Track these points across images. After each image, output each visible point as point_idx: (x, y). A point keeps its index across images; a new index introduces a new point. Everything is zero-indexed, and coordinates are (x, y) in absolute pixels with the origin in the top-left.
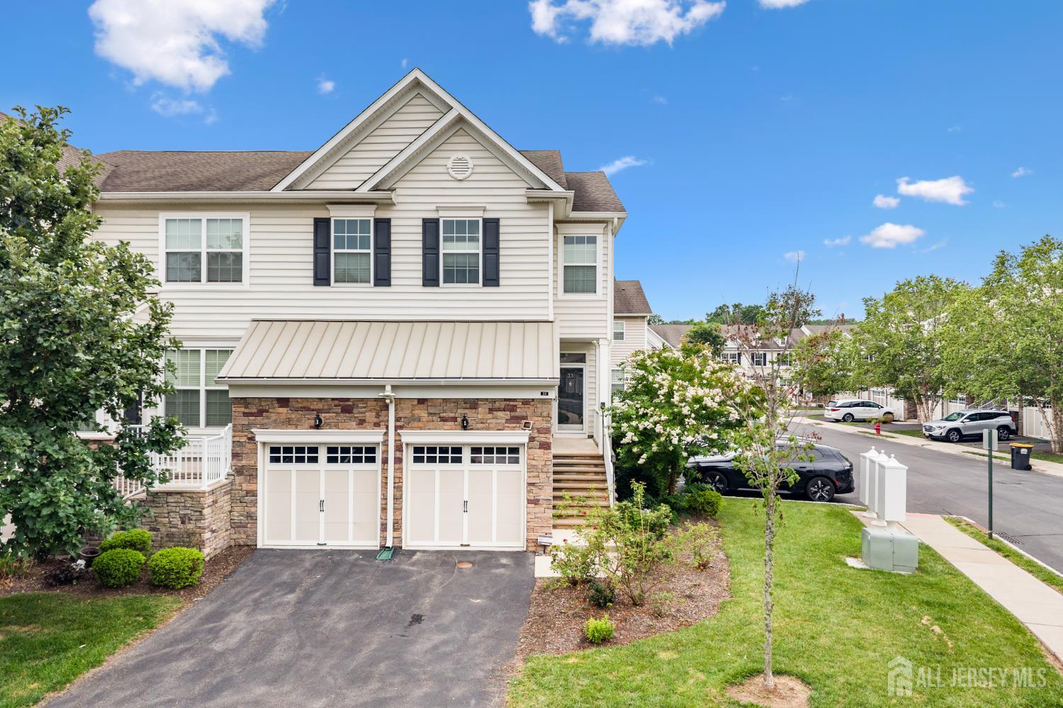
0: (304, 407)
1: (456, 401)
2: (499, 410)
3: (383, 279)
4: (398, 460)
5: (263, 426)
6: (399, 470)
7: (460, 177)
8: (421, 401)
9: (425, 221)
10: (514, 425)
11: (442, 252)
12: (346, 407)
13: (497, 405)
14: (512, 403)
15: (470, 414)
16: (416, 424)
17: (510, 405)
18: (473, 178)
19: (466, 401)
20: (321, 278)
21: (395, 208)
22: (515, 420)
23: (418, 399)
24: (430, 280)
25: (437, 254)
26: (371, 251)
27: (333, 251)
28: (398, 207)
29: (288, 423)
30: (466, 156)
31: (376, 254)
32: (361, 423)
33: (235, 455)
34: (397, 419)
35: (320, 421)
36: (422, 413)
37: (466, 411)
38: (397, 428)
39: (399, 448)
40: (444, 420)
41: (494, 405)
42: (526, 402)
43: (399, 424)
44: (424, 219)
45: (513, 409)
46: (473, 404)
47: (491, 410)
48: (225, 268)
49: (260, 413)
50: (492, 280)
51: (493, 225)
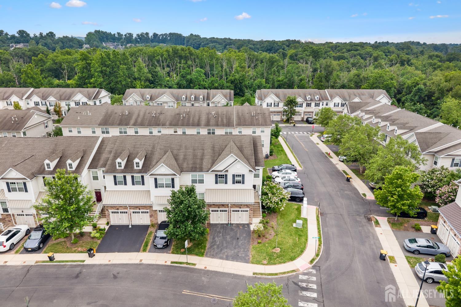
0: (217, 205)
1: (239, 205)
3: (226, 183)
4: (231, 212)
6: (231, 213)
7: (238, 168)
11: (235, 179)
12: (223, 205)
15: (241, 206)
16: (233, 208)
17: (247, 205)
20: (216, 183)
22: (248, 207)
23: (234, 204)
24: (233, 183)
26: (224, 179)
27: (218, 179)
28: (228, 173)
29: (214, 208)
30: (239, 165)
32: (225, 207)
35: (219, 207)
36: (234, 206)
39: (231, 211)
40: (237, 207)
41: (244, 205)
42: (249, 205)
43: (230, 207)
44: (233, 174)
46: (241, 205)
48: (201, 181)
49: (210, 206)
50: (243, 183)
51: (243, 176)
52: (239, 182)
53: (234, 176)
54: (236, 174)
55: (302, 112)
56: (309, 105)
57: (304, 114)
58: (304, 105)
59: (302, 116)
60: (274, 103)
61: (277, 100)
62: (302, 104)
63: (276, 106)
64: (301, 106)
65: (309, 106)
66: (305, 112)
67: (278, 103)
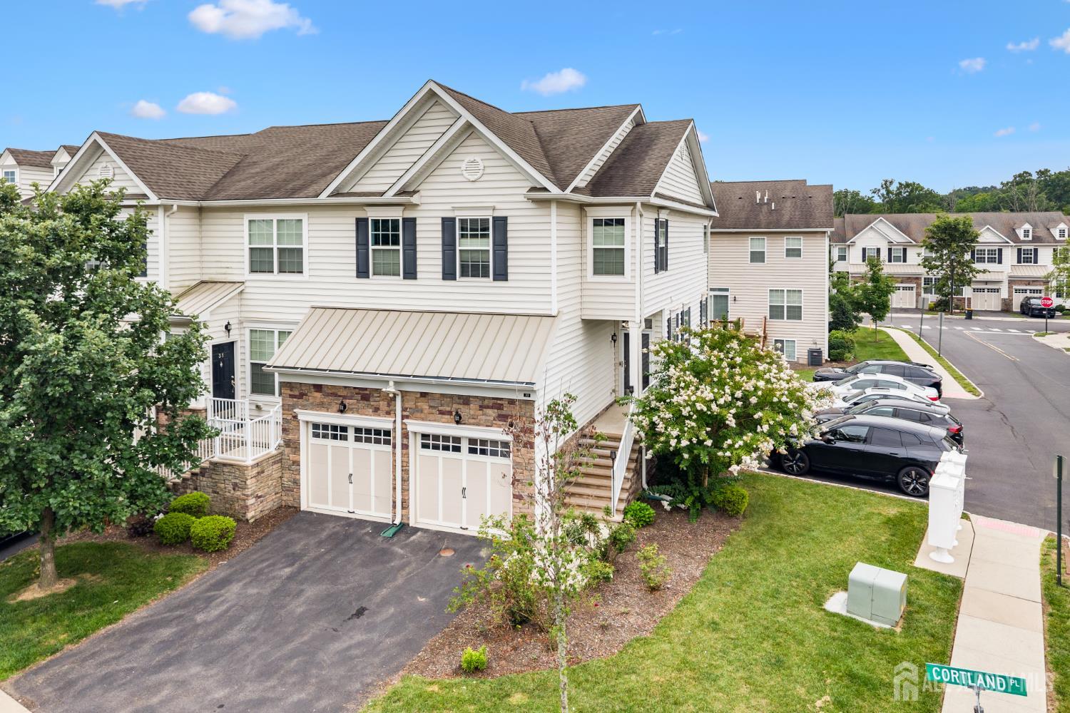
0: (333, 393)
1: (452, 396)
2: (488, 407)
3: (411, 273)
4: (405, 447)
5: (304, 407)
6: (405, 455)
7: (472, 178)
8: (424, 395)
9: (444, 220)
10: (501, 423)
11: (458, 248)
12: (366, 396)
13: (486, 402)
14: (499, 402)
15: (464, 411)
16: (418, 415)
17: (497, 404)
18: (485, 178)
19: (460, 397)
20: (361, 270)
21: (419, 208)
22: (503, 417)
23: (421, 393)
24: (448, 274)
25: (455, 250)
26: (400, 247)
27: (371, 247)
28: (422, 207)
29: (321, 406)
30: (478, 158)
31: (404, 250)
32: (376, 410)
33: (284, 430)
34: (404, 409)
35: (345, 407)
36: (424, 405)
37: (461, 406)
38: (403, 417)
39: (405, 435)
40: (442, 413)
41: (484, 404)
42: (512, 402)
43: (405, 413)
44: (443, 218)
45: (500, 407)
46: (466, 400)
47: (481, 407)
48: (291, 261)
49: (301, 396)
50: (502, 275)
51: (501, 223)
52: (474, 269)
53: (448, 224)
54: (460, 215)
55: (1005, 278)
56: (1026, 257)
57: (1010, 287)
58: (1010, 255)
59: (1004, 294)
60: (890, 250)
61: (898, 237)
62: (1000, 251)
63: (897, 259)
64: (997, 257)
65: (1027, 260)
66: (1012, 281)
67: (905, 250)
